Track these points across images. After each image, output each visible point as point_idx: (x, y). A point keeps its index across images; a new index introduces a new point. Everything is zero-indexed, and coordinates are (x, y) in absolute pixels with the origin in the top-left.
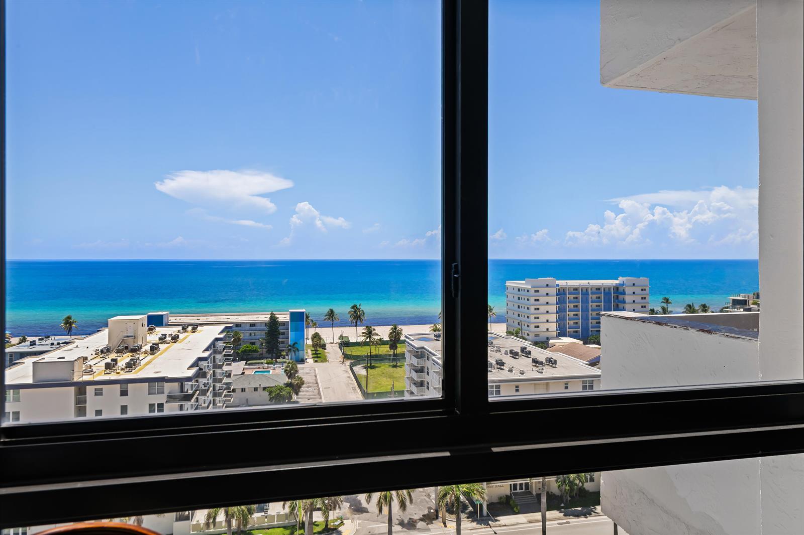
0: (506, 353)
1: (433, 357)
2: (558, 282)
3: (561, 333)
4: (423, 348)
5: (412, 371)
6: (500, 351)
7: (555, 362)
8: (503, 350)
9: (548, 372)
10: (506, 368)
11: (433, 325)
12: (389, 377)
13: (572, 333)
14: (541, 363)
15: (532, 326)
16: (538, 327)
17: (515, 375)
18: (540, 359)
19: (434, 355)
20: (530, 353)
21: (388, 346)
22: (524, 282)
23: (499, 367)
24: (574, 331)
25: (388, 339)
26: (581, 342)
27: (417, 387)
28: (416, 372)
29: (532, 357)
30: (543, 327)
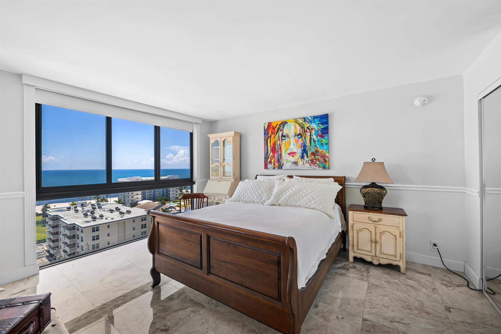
0: (108, 211)
1: (62, 219)
2: (142, 178)
3: (144, 198)
4: (57, 215)
5: (50, 227)
6: (104, 210)
7: (130, 212)
8: (106, 210)
9: (126, 216)
10: (104, 218)
11: (71, 203)
12: (41, 233)
13: (148, 198)
14: (124, 213)
15: (130, 197)
16: (133, 197)
17: (109, 220)
18: (123, 212)
19: (63, 218)
20: (120, 209)
21: (42, 216)
22: (126, 179)
23: (101, 218)
24: (150, 197)
25: (42, 213)
26: (152, 201)
27: (53, 235)
28: (53, 228)
29: (121, 211)
30: (135, 197)
